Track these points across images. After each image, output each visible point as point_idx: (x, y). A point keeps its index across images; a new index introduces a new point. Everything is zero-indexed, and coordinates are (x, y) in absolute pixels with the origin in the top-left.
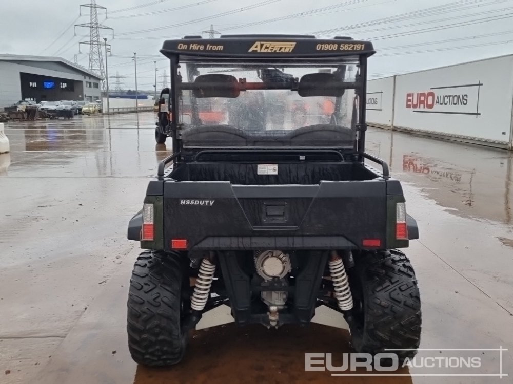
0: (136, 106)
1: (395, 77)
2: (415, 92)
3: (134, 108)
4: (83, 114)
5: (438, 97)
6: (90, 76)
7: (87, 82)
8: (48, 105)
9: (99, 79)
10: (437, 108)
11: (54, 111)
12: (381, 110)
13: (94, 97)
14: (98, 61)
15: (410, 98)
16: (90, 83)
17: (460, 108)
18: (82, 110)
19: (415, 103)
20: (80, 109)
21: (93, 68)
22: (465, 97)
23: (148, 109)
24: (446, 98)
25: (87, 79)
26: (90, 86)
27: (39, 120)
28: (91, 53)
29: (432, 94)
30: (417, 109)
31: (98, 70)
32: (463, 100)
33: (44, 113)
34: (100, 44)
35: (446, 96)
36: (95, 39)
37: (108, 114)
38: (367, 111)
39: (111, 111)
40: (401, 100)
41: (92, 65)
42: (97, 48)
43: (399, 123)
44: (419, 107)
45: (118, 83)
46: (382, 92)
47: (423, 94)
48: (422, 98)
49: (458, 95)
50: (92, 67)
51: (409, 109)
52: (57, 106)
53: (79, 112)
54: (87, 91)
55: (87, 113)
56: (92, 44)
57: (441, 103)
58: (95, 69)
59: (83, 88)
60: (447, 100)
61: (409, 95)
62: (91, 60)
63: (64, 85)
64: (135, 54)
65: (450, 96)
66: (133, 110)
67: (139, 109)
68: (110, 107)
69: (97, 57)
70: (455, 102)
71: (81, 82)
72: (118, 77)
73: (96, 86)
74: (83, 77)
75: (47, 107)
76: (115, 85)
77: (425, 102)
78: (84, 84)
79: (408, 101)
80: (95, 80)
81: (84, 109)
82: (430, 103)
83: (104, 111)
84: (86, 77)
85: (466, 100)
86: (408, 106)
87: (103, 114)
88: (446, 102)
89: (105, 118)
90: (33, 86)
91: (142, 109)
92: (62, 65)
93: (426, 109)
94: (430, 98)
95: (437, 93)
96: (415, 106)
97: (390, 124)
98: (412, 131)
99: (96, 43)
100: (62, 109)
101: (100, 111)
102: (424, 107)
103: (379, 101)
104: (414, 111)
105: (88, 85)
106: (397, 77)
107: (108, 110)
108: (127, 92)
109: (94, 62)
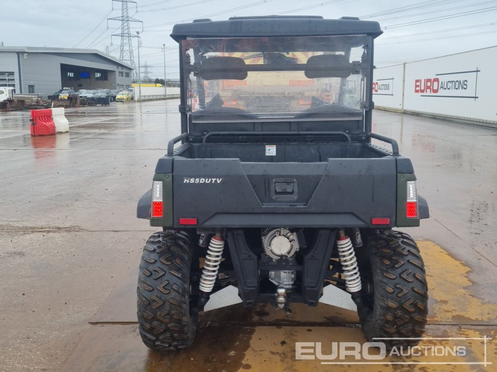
0: (164, 94)
1: (405, 64)
2: (423, 78)
3: (163, 95)
4: (117, 101)
5: (442, 82)
6: (123, 66)
7: (120, 72)
8: (85, 93)
9: (130, 69)
10: (441, 92)
11: (92, 99)
12: (392, 95)
13: (126, 86)
14: (128, 52)
15: (418, 84)
16: (122, 73)
17: (461, 92)
18: (117, 98)
19: (422, 88)
20: (114, 97)
21: (124, 59)
22: (465, 83)
23: (175, 96)
24: (449, 83)
25: (120, 69)
26: (122, 76)
27: (80, 107)
28: (122, 45)
29: (437, 80)
30: (425, 94)
31: (128, 60)
32: (463, 85)
33: (84, 100)
34: (130, 36)
35: (449, 82)
36: (126, 32)
37: (139, 101)
38: (373, 95)
39: (142, 98)
40: (411, 86)
41: (123, 55)
42: (127, 39)
43: (408, 107)
44: (426, 92)
45: (146, 72)
46: (393, 79)
47: (429, 80)
48: (429, 84)
49: (459, 80)
50: (123, 57)
51: (417, 93)
52: (94, 94)
53: (114, 99)
54: (119, 79)
55: (121, 101)
56: (123, 36)
57: (445, 88)
58: (125, 60)
59: (116, 77)
60: (450, 85)
61: (417, 81)
62: (122, 51)
63: (98, 75)
64: (164, 45)
65: (452, 82)
66: (162, 97)
67: (167, 96)
68: (142, 95)
69: (128, 48)
70: (457, 87)
71: (114, 72)
72: (146, 67)
73: (128, 75)
74: (116, 67)
75: (85, 95)
76: (143, 74)
77: (432, 87)
78: (117, 73)
79: (417, 86)
80: (127, 70)
81: (118, 97)
82: (435, 88)
83: (136, 98)
84: (119, 67)
85: (466, 85)
86: (417, 91)
87: (135, 101)
88: (449, 87)
89: (137, 104)
90: (71, 76)
91: (170, 96)
92: (97, 56)
93: (432, 94)
94: (436, 84)
95: (442, 79)
96: (422, 91)
97: (400, 107)
98: (419, 113)
99: (127, 35)
100: (99, 97)
101: (132, 99)
102: (430, 92)
103: (390, 86)
104: (422, 96)
105: (121, 75)
106: (406, 65)
107: (140, 98)
108: (154, 80)
109: (125, 53)
